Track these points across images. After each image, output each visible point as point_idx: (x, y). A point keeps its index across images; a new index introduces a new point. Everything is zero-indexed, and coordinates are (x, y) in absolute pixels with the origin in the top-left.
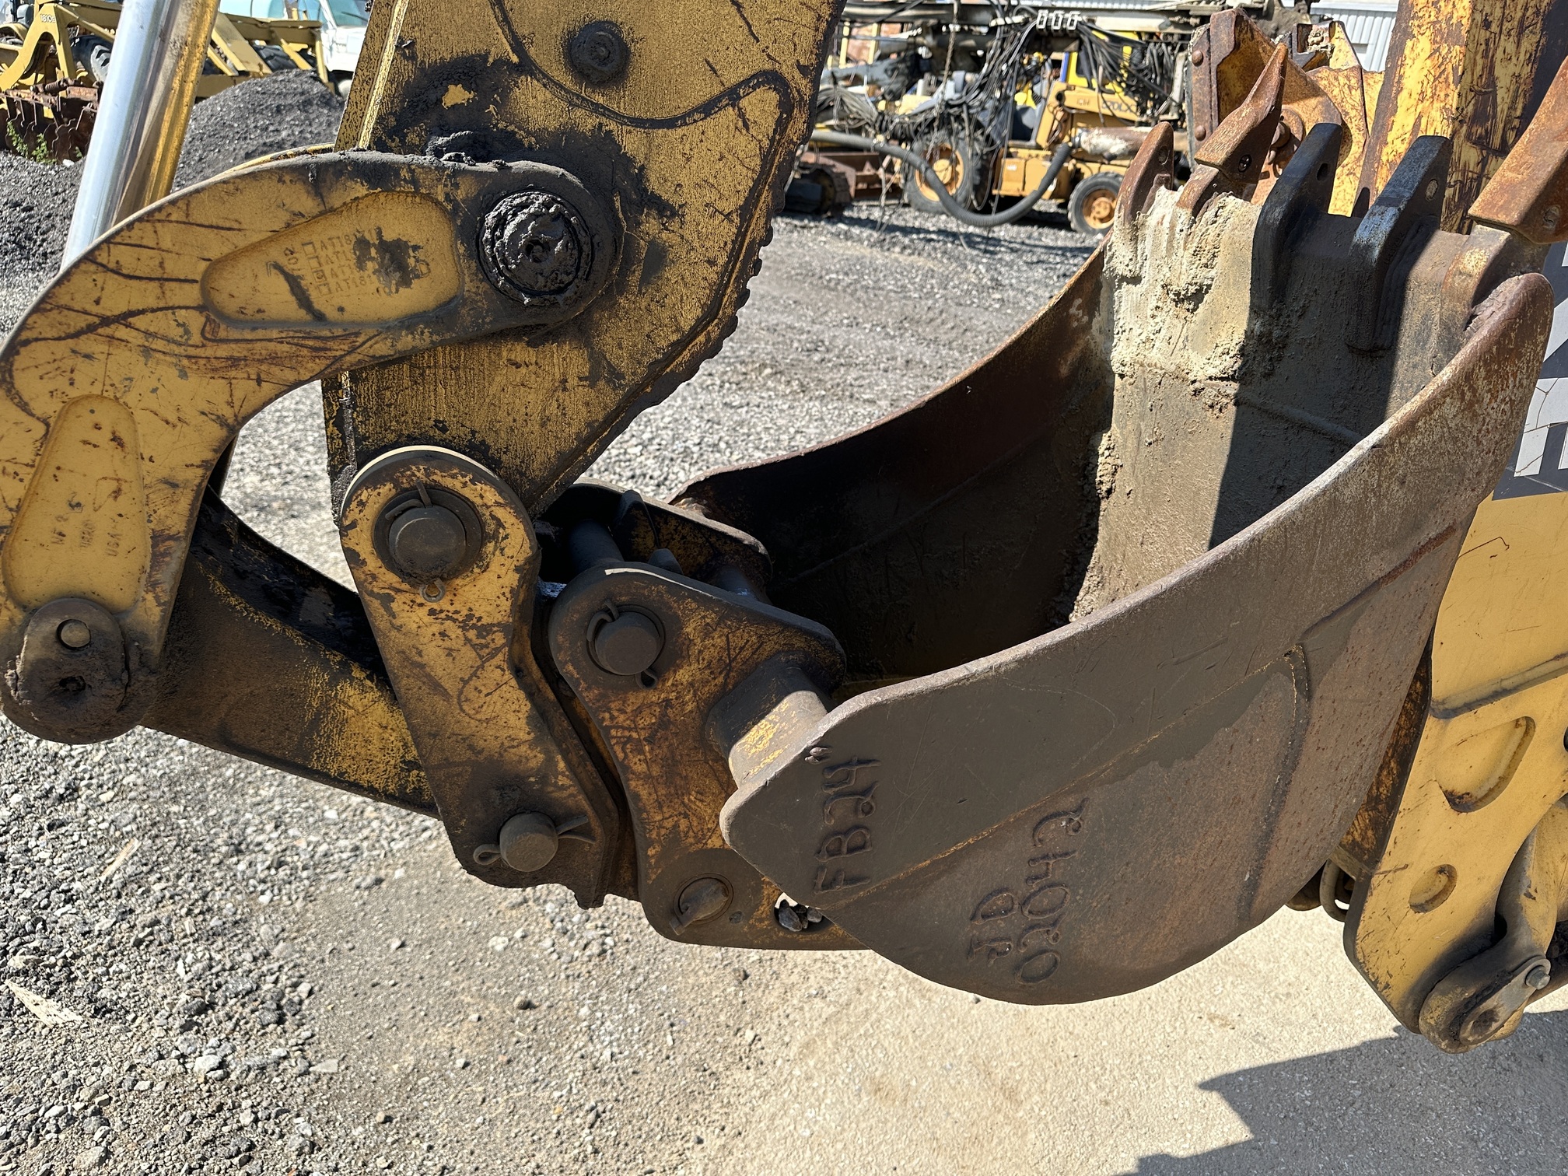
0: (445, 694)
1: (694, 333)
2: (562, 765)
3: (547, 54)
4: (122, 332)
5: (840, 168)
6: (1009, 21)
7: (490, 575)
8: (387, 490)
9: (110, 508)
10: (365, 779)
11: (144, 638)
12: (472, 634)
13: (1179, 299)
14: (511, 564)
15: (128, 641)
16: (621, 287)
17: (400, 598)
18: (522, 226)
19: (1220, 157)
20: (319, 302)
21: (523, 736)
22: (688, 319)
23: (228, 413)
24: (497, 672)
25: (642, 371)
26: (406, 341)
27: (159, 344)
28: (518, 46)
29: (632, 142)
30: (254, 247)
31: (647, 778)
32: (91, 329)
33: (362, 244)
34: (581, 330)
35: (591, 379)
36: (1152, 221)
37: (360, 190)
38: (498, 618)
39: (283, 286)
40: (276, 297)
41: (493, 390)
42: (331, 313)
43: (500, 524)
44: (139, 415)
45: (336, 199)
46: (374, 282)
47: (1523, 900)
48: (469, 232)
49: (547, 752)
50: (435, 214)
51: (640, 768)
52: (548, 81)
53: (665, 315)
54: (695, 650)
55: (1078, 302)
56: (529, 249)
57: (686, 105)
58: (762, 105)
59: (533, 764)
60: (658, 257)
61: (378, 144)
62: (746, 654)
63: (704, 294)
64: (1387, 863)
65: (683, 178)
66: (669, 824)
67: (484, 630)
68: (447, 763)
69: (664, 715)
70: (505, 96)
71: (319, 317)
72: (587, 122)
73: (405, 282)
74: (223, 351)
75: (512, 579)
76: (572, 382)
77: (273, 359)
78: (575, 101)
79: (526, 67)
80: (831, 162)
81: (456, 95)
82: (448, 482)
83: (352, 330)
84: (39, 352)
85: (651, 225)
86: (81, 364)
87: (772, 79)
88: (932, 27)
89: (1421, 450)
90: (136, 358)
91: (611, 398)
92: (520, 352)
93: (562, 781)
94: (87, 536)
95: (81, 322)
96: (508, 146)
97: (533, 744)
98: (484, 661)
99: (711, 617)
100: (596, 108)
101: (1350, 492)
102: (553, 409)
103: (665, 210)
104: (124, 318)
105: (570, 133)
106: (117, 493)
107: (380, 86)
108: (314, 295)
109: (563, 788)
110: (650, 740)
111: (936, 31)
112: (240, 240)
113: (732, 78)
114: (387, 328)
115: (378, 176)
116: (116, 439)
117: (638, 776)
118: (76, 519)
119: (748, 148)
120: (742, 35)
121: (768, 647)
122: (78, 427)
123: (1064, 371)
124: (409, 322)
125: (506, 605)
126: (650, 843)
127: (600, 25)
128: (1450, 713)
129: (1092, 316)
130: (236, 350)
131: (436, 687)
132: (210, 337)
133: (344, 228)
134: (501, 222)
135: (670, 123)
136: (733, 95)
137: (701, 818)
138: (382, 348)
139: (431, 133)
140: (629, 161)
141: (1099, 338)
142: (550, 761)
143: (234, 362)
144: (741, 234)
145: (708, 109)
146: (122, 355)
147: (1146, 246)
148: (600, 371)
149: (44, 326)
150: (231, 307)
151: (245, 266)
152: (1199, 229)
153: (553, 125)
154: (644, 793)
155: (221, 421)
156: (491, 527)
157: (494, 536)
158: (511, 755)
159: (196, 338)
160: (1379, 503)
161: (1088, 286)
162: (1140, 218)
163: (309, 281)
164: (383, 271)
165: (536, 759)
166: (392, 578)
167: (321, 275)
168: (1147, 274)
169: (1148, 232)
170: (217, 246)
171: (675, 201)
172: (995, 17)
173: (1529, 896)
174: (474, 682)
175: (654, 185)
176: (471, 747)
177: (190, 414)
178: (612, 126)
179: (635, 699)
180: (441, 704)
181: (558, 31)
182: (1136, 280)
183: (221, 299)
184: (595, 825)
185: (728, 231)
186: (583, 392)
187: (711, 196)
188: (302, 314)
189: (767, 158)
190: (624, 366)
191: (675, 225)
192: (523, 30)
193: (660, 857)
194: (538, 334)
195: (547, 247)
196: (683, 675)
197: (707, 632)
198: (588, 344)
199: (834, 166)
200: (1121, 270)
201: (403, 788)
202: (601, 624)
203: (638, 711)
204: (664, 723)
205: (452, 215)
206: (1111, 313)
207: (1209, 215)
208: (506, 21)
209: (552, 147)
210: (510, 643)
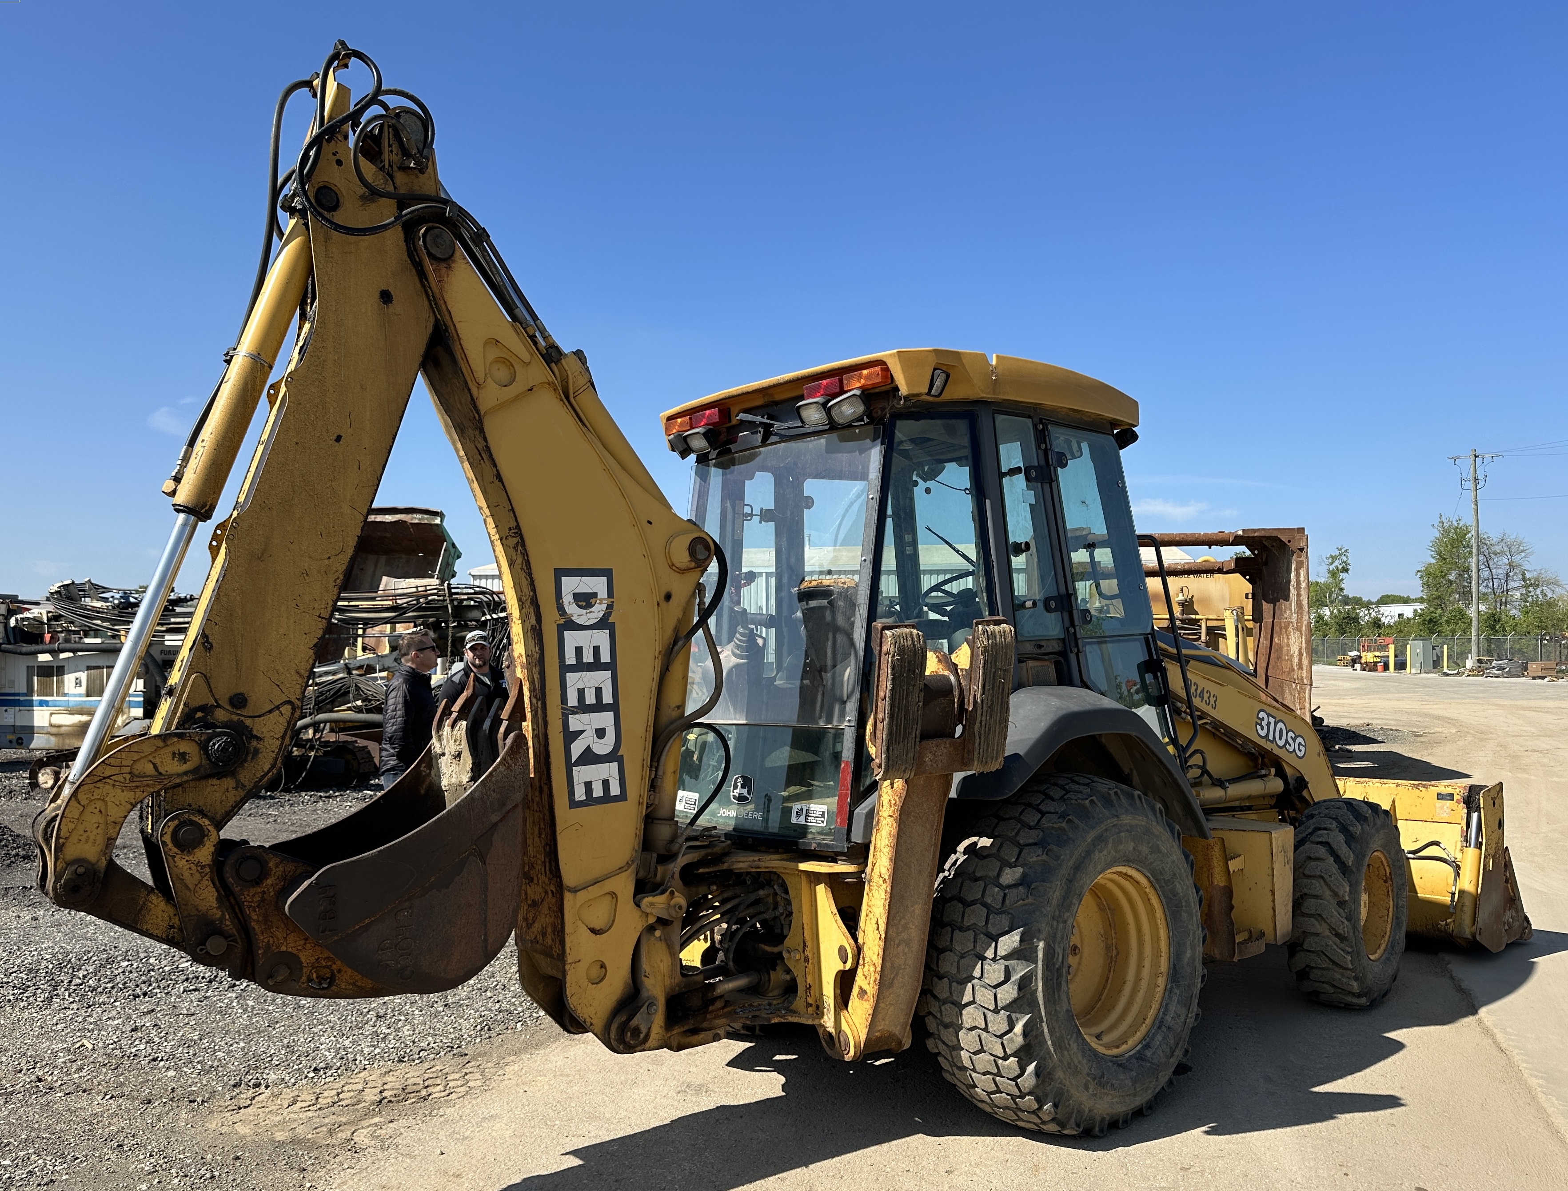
0: (190, 890)
1: (268, 772)
2: (227, 917)
3: (224, 702)
4: (108, 781)
5: (361, 742)
6: (495, 616)
7: (205, 848)
8: (176, 822)
9: (95, 832)
10: (155, 932)
11: (99, 872)
12: (199, 868)
13: (455, 757)
14: (212, 844)
15: (95, 873)
16: (246, 761)
17: (178, 857)
18: (220, 745)
19: (457, 709)
20: (161, 770)
21: (215, 905)
22: (266, 768)
23: (133, 801)
24: (206, 882)
25: (252, 784)
26: (185, 778)
27: (117, 783)
28: (216, 701)
29: (248, 722)
30: (145, 756)
31: (257, 921)
32: (100, 780)
33: (174, 753)
34: (233, 774)
35: (236, 788)
36: (445, 733)
37: (176, 740)
38: (208, 862)
39: (151, 766)
40: (149, 769)
41: (206, 793)
42: (164, 773)
43: (209, 831)
44: (109, 803)
45: (169, 743)
46: (177, 763)
47: (644, 978)
48: (204, 747)
49: (221, 911)
50: (194, 744)
51: (255, 917)
52: (225, 709)
53: (259, 768)
54: (273, 872)
55: (424, 765)
56: (222, 750)
57: (264, 711)
58: (286, 710)
59: (218, 916)
60: (257, 751)
61: (177, 728)
62: (291, 873)
63: (271, 761)
64: (570, 959)
65: (264, 730)
66: (266, 940)
67: (203, 867)
68: (189, 915)
69: (263, 897)
70: (213, 714)
71: (161, 774)
72: (235, 718)
73: (185, 763)
74: (134, 784)
75: (212, 849)
76: (230, 789)
77: (148, 786)
78: (232, 713)
79: (219, 706)
80: (350, 739)
81: (199, 714)
82: (194, 819)
83: (170, 776)
84: (86, 787)
85: (254, 743)
86: (96, 790)
87: (289, 702)
88: (432, 623)
89: (497, 781)
90: (111, 787)
91: (242, 793)
92: (215, 781)
93: (228, 923)
94: (87, 841)
95: (98, 778)
96: (213, 726)
97: (218, 908)
98: (203, 877)
99: (278, 860)
100: (238, 714)
101: (477, 795)
102: (224, 798)
103: (258, 739)
104: (109, 777)
105: (231, 721)
106: (98, 827)
107: (178, 715)
108: (159, 768)
109: (228, 926)
110: (258, 907)
111: (436, 627)
112: (143, 755)
113: (277, 703)
114: (179, 775)
115: (180, 736)
116: (100, 811)
117: (254, 921)
118: (85, 835)
119: (283, 721)
120: (279, 692)
121: (299, 871)
122: (90, 809)
123: (423, 792)
124: (186, 773)
125: (210, 858)
126: (259, 949)
127: (239, 694)
128: (575, 891)
129: (430, 770)
130: (138, 784)
131: (187, 887)
132: (131, 781)
133: (170, 749)
134: (214, 744)
135: (260, 716)
136: (278, 708)
137: (277, 938)
138: (178, 781)
139: (192, 724)
140: (248, 727)
141: (435, 778)
142: (223, 915)
143: (137, 787)
144: (282, 743)
145: (270, 712)
146: (107, 787)
147: (444, 742)
148: (239, 785)
149: (88, 781)
150: (137, 773)
151: (142, 761)
152: (455, 733)
153: (226, 720)
154: (256, 927)
155: (131, 804)
156: (206, 832)
157: (207, 835)
158: (210, 913)
159: (128, 781)
160: (488, 798)
161: (427, 759)
162: (441, 732)
163: (158, 765)
164: (179, 760)
165: (219, 914)
166: (176, 850)
167: (162, 762)
168: (447, 752)
169: (444, 737)
170: (136, 757)
171: (262, 736)
172: (484, 614)
173: (646, 976)
174: (199, 885)
175: (255, 732)
176: (197, 909)
177: (123, 802)
178: (242, 718)
179: (253, 891)
180: (188, 893)
181: (228, 696)
182: (443, 754)
183: (134, 771)
184: (239, 940)
185: (278, 743)
186: (233, 792)
187: (272, 734)
188: (156, 773)
189: (289, 723)
190: (246, 783)
191: (262, 742)
192: (217, 697)
193: (264, 954)
194: (219, 775)
195: (227, 749)
196: (269, 881)
197: (277, 866)
198: (235, 778)
199: (356, 742)
200: (439, 751)
201: (168, 936)
202: (241, 862)
203: (254, 895)
204: (263, 900)
205: (199, 745)
206: (438, 768)
207: (457, 728)
208: (213, 696)
209: (225, 725)
210: (211, 871)
